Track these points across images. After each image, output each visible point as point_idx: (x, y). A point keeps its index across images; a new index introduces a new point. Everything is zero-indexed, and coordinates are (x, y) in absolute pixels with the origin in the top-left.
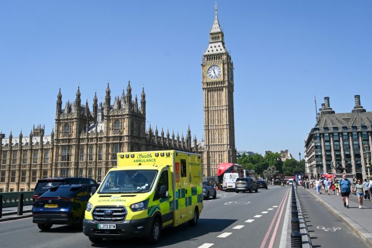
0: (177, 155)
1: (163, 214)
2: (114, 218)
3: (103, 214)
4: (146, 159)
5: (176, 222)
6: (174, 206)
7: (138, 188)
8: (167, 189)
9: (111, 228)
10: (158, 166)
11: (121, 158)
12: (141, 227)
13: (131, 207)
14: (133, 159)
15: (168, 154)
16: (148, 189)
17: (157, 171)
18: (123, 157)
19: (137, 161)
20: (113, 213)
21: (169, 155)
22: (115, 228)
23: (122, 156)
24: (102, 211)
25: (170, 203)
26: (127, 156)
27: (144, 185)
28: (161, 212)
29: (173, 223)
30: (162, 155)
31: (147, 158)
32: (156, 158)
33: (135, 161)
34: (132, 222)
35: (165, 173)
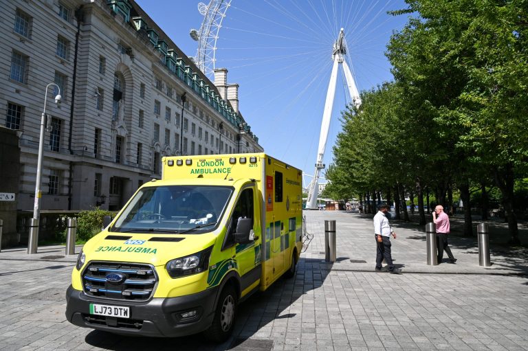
0: (269, 163)
1: (241, 274)
2: (126, 293)
3: (105, 280)
4: (212, 169)
5: (265, 282)
6: (262, 254)
7: (192, 221)
8: (251, 225)
9: (119, 316)
10: (235, 180)
11: (169, 165)
12: (191, 313)
13: (167, 266)
14: (190, 168)
15: (254, 160)
16: (212, 225)
17: (233, 188)
18: (173, 165)
19: (197, 171)
20: (124, 279)
21: (256, 162)
22: (128, 317)
23: (171, 163)
24: (103, 274)
25: (256, 249)
26: (180, 163)
27: (204, 216)
28: (238, 270)
29: (260, 285)
30: (243, 161)
31: (215, 167)
32: (231, 166)
33: (192, 172)
34: (169, 303)
35: (247, 193)
